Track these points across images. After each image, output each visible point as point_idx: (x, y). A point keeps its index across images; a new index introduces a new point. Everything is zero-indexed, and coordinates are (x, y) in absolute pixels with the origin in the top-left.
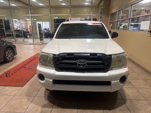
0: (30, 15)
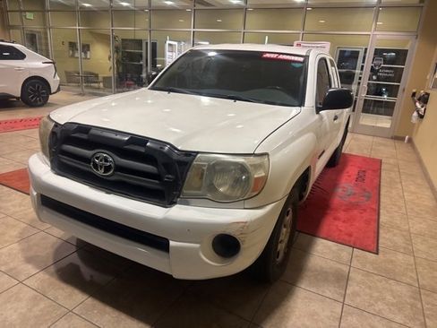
0: (192, 30)
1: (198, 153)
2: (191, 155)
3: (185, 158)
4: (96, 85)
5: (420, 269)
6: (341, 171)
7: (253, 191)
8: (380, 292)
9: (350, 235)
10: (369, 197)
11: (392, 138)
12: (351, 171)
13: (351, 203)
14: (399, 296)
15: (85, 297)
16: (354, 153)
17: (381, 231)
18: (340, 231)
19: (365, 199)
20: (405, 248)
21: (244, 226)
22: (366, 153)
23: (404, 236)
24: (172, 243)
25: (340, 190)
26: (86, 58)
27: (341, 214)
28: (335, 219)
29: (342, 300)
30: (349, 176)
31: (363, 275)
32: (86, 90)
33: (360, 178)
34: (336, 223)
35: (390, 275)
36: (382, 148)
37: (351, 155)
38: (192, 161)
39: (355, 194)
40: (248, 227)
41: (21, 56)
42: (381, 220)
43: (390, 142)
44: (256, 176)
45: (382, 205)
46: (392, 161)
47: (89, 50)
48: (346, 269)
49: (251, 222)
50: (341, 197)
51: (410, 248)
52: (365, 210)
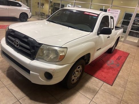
0: (74, 2)
1: (43, 44)
2: (41, 44)
3: (38, 45)
4: (44, 17)
5: (125, 94)
6: (113, 55)
7: (59, 59)
8: (106, 99)
9: (105, 78)
10: (118, 66)
11: (137, 46)
12: (116, 56)
13: (111, 67)
14: (113, 102)
15: (11, 82)
16: (120, 50)
17: (117, 78)
18: (102, 76)
19: (117, 66)
20: (123, 86)
21: (54, 70)
22: (125, 50)
23: (125, 81)
24: (31, 72)
25: (109, 62)
26: (42, 8)
27: (105, 70)
28: (102, 71)
29: (91, 99)
30: (115, 57)
31: (103, 92)
32: (40, 18)
33: (119, 59)
34: (102, 73)
35: (113, 94)
36: (132, 49)
37: (119, 50)
38: (40, 47)
39: (113, 64)
40: (55, 71)
41: (20, 6)
42: (119, 74)
43: (136, 48)
44: (61, 55)
45: (122, 69)
46: (133, 54)
47: (44, 5)
48: (98, 89)
49: (57, 69)
50: (108, 64)
51: (125, 86)
52: (115, 70)
